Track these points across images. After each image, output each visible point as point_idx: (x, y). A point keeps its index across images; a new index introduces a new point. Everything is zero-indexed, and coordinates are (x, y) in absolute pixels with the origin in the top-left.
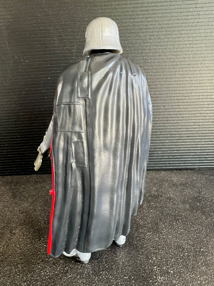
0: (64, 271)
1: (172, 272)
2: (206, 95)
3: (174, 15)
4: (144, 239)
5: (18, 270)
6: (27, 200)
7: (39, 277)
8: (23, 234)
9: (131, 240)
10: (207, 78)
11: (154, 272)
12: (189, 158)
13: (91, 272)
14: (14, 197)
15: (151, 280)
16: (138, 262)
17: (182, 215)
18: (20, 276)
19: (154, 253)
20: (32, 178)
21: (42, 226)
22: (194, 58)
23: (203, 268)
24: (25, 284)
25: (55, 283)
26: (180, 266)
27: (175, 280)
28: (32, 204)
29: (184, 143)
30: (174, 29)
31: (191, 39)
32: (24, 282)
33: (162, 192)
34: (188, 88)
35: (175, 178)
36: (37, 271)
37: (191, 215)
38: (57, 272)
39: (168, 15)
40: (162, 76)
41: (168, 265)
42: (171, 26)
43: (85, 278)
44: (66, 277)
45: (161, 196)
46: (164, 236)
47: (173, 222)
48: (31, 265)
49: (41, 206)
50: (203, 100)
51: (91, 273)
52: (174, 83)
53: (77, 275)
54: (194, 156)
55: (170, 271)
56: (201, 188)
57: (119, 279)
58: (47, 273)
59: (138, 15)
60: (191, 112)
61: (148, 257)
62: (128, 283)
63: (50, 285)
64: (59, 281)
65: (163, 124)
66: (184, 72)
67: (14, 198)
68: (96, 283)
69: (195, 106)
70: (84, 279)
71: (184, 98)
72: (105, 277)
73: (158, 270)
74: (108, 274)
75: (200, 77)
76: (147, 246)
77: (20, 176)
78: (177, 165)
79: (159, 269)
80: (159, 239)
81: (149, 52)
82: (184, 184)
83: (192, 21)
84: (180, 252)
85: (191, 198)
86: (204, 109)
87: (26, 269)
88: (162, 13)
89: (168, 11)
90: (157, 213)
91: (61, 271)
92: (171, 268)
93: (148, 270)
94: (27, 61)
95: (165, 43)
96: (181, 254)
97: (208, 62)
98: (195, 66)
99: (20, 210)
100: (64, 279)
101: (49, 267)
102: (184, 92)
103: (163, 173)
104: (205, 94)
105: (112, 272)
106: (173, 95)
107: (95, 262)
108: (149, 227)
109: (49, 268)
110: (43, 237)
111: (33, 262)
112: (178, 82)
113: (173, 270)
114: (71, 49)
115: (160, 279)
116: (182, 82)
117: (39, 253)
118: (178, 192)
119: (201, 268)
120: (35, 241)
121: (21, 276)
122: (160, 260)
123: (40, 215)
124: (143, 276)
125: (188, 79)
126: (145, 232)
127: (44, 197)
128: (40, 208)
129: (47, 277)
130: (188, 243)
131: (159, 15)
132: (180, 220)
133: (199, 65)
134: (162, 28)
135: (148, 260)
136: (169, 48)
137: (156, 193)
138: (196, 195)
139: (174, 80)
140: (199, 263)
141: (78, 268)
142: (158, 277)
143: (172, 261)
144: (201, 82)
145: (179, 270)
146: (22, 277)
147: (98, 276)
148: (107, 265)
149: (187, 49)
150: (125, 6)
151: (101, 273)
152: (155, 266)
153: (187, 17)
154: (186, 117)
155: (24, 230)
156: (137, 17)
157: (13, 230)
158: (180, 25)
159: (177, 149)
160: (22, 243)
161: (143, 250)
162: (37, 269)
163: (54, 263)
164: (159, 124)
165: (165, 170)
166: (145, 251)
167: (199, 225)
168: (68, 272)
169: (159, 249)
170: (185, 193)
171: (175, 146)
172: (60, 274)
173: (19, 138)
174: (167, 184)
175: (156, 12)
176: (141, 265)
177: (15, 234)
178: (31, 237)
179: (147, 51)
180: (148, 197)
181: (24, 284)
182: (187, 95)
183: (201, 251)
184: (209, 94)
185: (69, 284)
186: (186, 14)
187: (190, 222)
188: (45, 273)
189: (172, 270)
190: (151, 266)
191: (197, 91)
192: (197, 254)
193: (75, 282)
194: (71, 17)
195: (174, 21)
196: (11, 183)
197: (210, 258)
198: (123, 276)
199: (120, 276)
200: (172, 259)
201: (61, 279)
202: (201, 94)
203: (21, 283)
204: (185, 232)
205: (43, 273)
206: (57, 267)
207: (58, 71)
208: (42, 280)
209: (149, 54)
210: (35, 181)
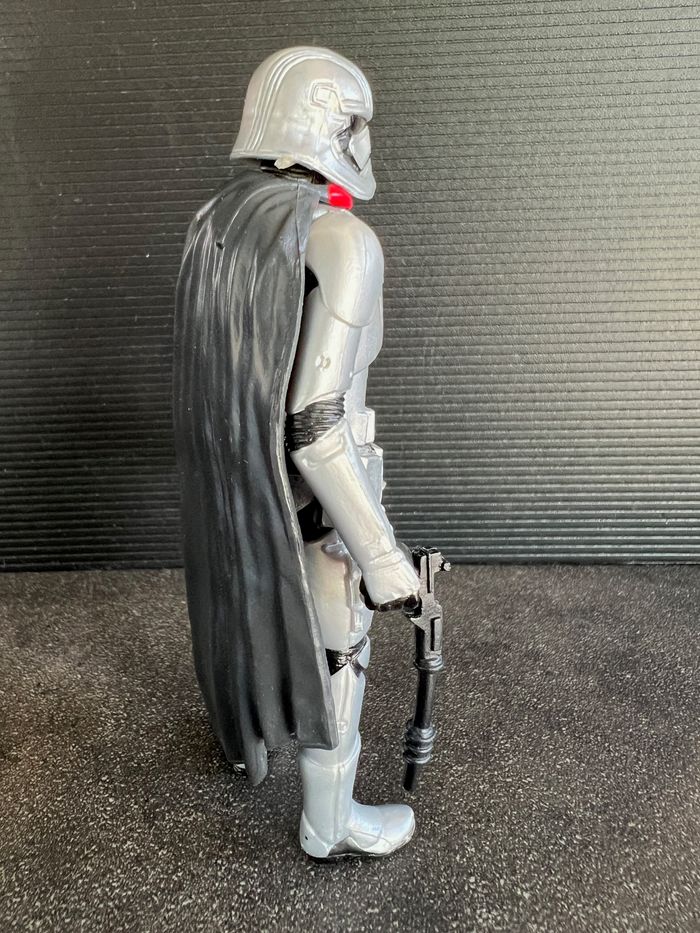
0: (170, 884)
1: (527, 895)
2: (660, 318)
3: (557, 56)
4: (440, 784)
5: (17, 876)
6: (65, 652)
7: (84, 904)
8: (45, 761)
9: (397, 788)
10: (665, 265)
11: (467, 893)
12: (606, 525)
13: (259, 890)
14: (23, 640)
15: (456, 919)
16: (415, 861)
17: (571, 711)
18: (22, 897)
19: (471, 833)
20: (85, 582)
21: (107, 736)
22: (621, 196)
23: (632, 885)
24: (38, 923)
25: (138, 924)
26: (555, 875)
27: (536, 922)
28: (80, 665)
29: (586, 477)
30: (557, 102)
31: (611, 135)
32: (36, 917)
33: (510, 635)
34: (603, 297)
35: (558, 589)
36: (80, 881)
37: (602, 712)
38: (144, 888)
39: (537, 55)
40: (515, 255)
41: (514, 873)
42: (545, 91)
43: (238, 909)
44: (173, 903)
45: (507, 647)
46: (508, 777)
47: (541, 733)
48: (62, 861)
49: (109, 674)
50: (652, 336)
51: (259, 894)
52: (555, 278)
53: (211, 899)
54: (620, 521)
55: (519, 893)
56: (641, 622)
57: (349, 917)
58: (112, 889)
59: (439, 54)
60: (611, 376)
61: (449, 845)
62: (380, 928)
63: (121, 929)
64: (151, 917)
65: (520, 414)
66: (589, 243)
67: (22, 645)
68: (274, 926)
69: (623, 356)
70: (233, 913)
71: (588, 327)
72: (304, 907)
73: (480, 889)
74: (315, 899)
75: (642, 260)
76: (450, 809)
77: (47, 574)
78: (565, 547)
79: (484, 886)
80: (491, 786)
81: (476, 175)
82: (584, 612)
83: (617, 76)
84: (556, 831)
85: (606, 655)
86: (655, 365)
87: (45, 877)
88: (519, 50)
89: (538, 44)
90: (489, 702)
91: (160, 882)
92: (524, 882)
93: (447, 888)
94: (77, 200)
95: (528, 148)
96: (561, 838)
97: (667, 210)
98: (626, 223)
99: (39, 685)
100: (168, 911)
101: (119, 871)
102: (589, 307)
103: (519, 573)
104: (658, 316)
105: (328, 892)
106: (554, 318)
107: (274, 857)
108: (462, 748)
109: (121, 873)
110: (107, 774)
111: (70, 854)
112: (569, 275)
113: (531, 888)
114: (219, 163)
115: (484, 916)
116: (580, 277)
117: (91, 824)
118: (563, 635)
119: (625, 885)
120: (81, 786)
121: (25, 898)
122: (488, 854)
123: (105, 702)
124: (429, 908)
125: (603, 266)
126: (447, 764)
127: (122, 644)
128: (104, 679)
129: (111, 904)
130: (585, 803)
131: (506, 58)
132: (565, 726)
133: (639, 222)
134: (518, 97)
135: (452, 854)
136: (541, 165)
137: (491, 638)
138: (623, 647)
139: (555, 267)
140: (618, 867)
141: (215, 877)
142: (478, 912)
143: (531, 861)
144: (645, 275)
145: (549, 890)
146: (29, 901)
147: (279, 904)
148: (312, 869)
149: (599, 169)
150: (395, 26)
151: (292, 893)
152: (471, 875)
153: (599, 65)
154: (593, 391)
155: (50, 749)
156: (436, 60)
157: (10, 748)
158: (578, 89)
159: (566, 495)
160: (37, 789)
161: (435, 821)
162: (81, 877)
163: (136, 858)
164: (507, 411)
165: (526, 563)
166: (441, 824)
167: (625, 743)
168: (181, 888)
169: (489, 820)
170: (587, 638)
171: (558, 486)
172: (156, 895)
173: (47, 449)
174: (528, 610)
175: (499, 45)
176: (426, 871)
177: (16, 759)
178: (69, 772)
179: (467, 174)
180: (463, 651)
181: (33, 924)
182: (600, 317)
183: (628, 830)
184: (671, 316)
185: (182, 929)
186: (596, 53)
187: (597, 736)
188: (107, 890)
189: (526, 891)
190: (457, 875)
191: (632, 307)
192: (615, 839)
193: (204, 922)
194: (221, 60)
195: (557, 77)
196: (18, 596)
197: (656, 852)
198: (363, 905)
199: (353, 906)
200: (529, 853)
201: (156, 909)
202: (645, 316)
203: (26, 920)
204: (579, 766)
205: (99, 891)
206: (147, 871)
207: (176, 234)
208: (94, 912)
209: (473, 183)
210: (95, 590)
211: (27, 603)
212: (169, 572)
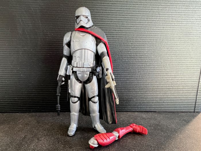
6: (48, 124)
8: (47, 140)
28: (51, 126)
29: (150, 94)
33: (136, 122)
35: (144, 115)
49: (57, 127)
65: (137, 81)
67: (38, 123)
82: (150, 119)
85: (154, 124)
103: (137, 113)
157: (39, 138)
177: (41, 140)
210: (52, 115)
211: (38, 117)
212: (67, 113)
